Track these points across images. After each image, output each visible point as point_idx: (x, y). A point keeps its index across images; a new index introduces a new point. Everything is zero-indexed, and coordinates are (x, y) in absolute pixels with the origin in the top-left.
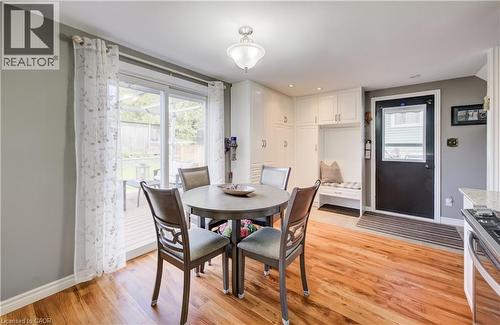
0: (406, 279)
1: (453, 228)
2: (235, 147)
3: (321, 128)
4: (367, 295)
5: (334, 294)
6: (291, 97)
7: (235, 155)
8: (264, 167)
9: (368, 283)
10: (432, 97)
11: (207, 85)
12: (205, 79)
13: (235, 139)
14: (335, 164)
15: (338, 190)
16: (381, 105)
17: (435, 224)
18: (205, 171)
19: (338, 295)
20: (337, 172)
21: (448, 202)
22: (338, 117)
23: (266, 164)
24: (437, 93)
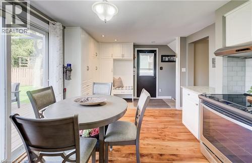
0: (164, 125)
1: (162, 100)
2: (71, 71)
3: (114, 60)
4: (158, 138)
5: (148, 144)
6: (98, 42)
7: (70, 76)
8: (94, 83)
9: (155, 132)
10: (156, 51)
11: (48, 23)
12: (47, 19)
13: (70, 65)
14: (120, 78)
15: (123, 91)
16: (139, 51)
17: (157, 100)
18: (50, 91)
19: (150, 144)
20: (121, 82)
21: (160, 90)
22: (123, 56)
23: (95, 82)
24: (157, 49)
